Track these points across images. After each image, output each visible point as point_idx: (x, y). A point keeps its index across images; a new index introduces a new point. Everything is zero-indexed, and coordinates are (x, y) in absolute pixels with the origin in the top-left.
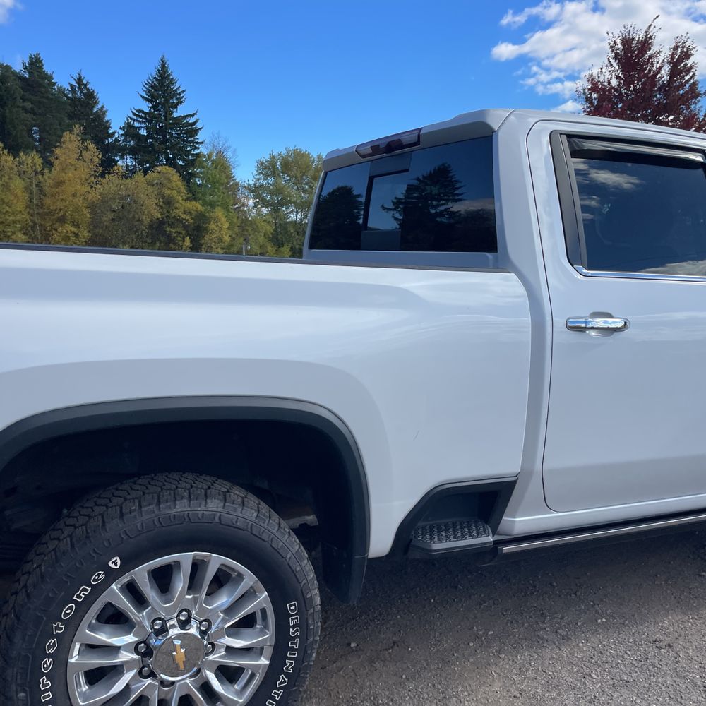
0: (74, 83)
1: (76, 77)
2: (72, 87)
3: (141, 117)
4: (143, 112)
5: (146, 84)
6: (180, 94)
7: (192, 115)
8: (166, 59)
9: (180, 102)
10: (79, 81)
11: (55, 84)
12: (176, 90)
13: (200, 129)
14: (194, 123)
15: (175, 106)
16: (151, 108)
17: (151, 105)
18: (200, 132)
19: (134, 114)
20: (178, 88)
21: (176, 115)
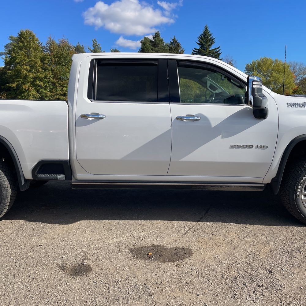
0: (172, 41)
1: (173, 38)
2: (171, 42)
3: (196, 52)
4: (197, 49)
5: (199, 38)
6: (213, 40)
7: (218, 48)
8: (207, 26)
9: (212, 43)
10: (174, 40)
11: (164, 43)
12: (211, 38)
13: (221, 53)
14: (218, 51)
15: (210, 45)
16: (201, 47)
17: (200, 46)
18: (221, 54)
19: (193, 51)
20: (212, 37)
21: (211, 49)
